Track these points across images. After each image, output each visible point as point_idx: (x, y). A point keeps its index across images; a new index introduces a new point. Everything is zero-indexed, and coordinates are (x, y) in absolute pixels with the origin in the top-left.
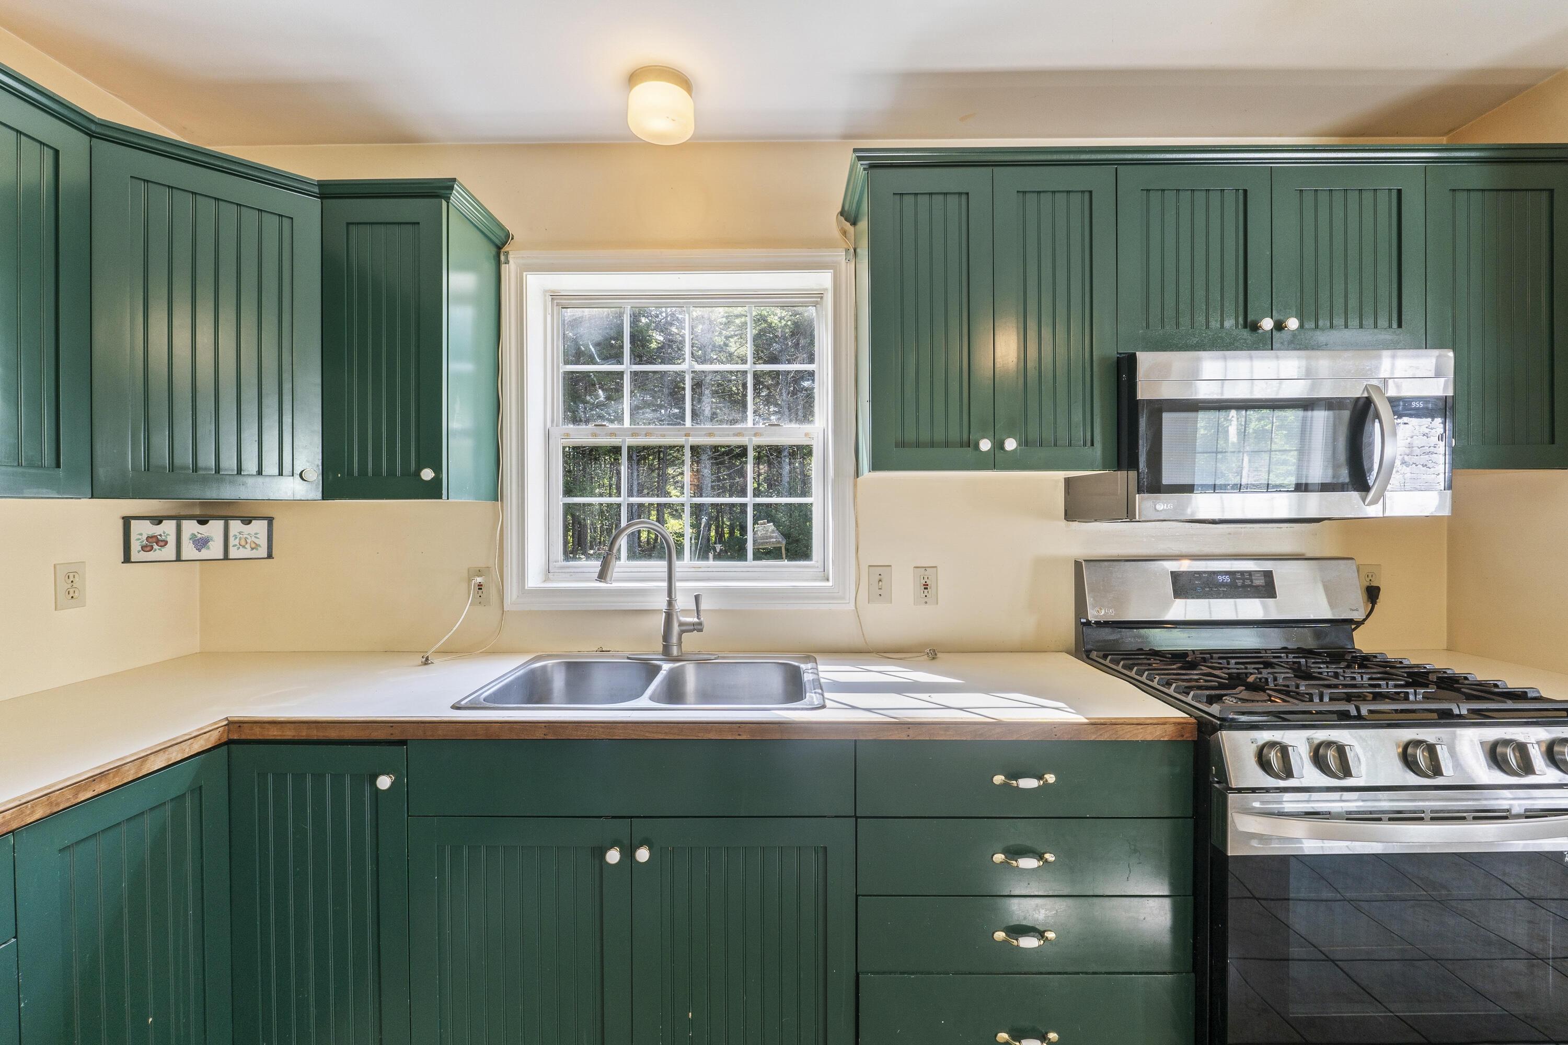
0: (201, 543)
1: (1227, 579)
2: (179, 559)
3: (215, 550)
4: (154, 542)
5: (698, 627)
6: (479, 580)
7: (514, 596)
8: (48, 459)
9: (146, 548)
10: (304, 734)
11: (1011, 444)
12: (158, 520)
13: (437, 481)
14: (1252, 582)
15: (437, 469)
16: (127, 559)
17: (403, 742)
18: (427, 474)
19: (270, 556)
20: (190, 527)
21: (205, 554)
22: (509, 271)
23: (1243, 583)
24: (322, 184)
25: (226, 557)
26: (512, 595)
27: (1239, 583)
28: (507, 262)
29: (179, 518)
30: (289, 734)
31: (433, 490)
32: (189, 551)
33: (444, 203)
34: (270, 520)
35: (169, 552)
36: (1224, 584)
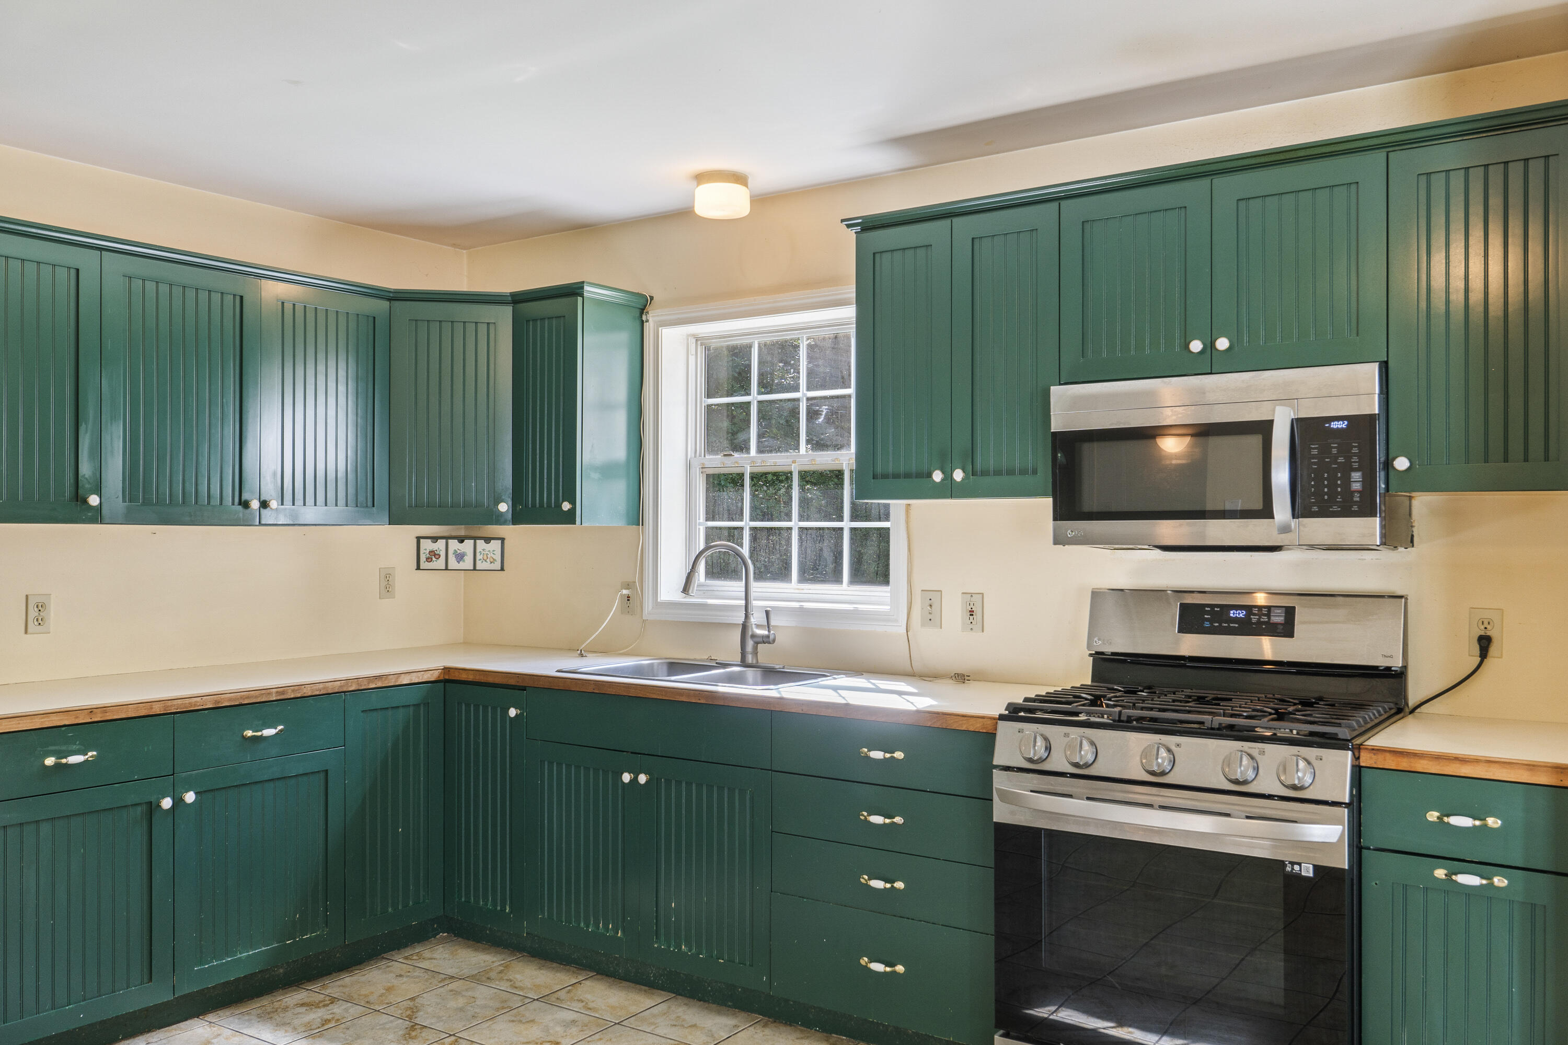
0: (460, 557)
1: (1241, 614)
2: (447, 569)
3: (468, 563)
4: (433, 555)
5: (766, 640)
6: (625, 592)
7: (650, 608)
8: (370, 503)
9: (429, 560)
10: (478, 678)
11: (958, 475)
12: (435, 539)
13: (572, 511)
14: (1269, 618)
15: (573, 502)
16: (418, 568)
17: (524, 689)
18: (566, 506)
19: (502, 569)
20: (454, 545)
21: (462, 565)
22: (649, 328)
23: (1259, 619)
24: (513, 295)
25: (475, 569)
26: (648, 606)
27: (1254, 619)
28: (647, 321)
29: (447, 538)
30: (471, 678)
31: (569, 518)
32: (453, 563)
33: (580, 299)
34: (503, 540)
35: (440, 563)
36: (1236, 620)
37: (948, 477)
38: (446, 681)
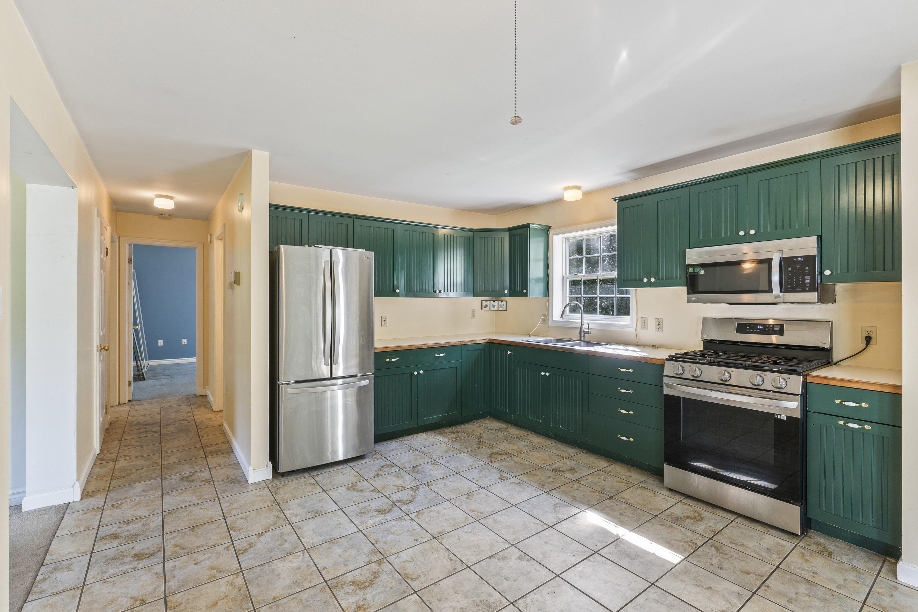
0: (494, 306)
1: (762, 327)
2: (490, 310)
3: (496, 308)
4: (486, 306)
5: (588, 333)
6: (543, 317)
8: (468, 291)
9: (485, 307)
10: (499, 342)
11: (653, 280)
12: (486, 301)
13: (527, 292)
14: (773, 329)
15: (527, 290)
16: (482, 310)
17: (512, 346)
18: (525, 291)
19: (506, 310)
20: (492, 302)
21: (494, 309)
22: (550, 236)
23: (769, 329)
24: (509, 228)
25: (498, 310)
26: (550, 322)
27: (767, 329)
28: (550, 234)
29: (490, 301)
30: (497, 342)
31: (526, 295)
32: (492, 308)
33: (529, 228)
34: (506, 301)
35: (488, 308)
36: (760, 329)
37: (649, 280)
38: (490, 343)
